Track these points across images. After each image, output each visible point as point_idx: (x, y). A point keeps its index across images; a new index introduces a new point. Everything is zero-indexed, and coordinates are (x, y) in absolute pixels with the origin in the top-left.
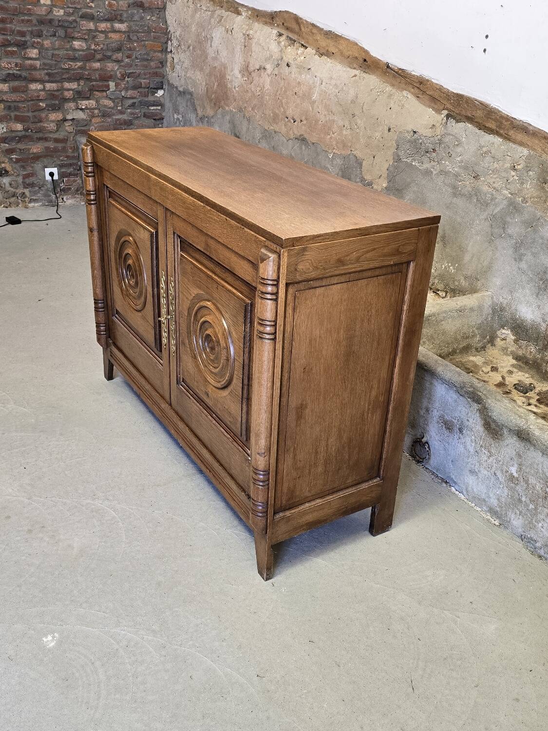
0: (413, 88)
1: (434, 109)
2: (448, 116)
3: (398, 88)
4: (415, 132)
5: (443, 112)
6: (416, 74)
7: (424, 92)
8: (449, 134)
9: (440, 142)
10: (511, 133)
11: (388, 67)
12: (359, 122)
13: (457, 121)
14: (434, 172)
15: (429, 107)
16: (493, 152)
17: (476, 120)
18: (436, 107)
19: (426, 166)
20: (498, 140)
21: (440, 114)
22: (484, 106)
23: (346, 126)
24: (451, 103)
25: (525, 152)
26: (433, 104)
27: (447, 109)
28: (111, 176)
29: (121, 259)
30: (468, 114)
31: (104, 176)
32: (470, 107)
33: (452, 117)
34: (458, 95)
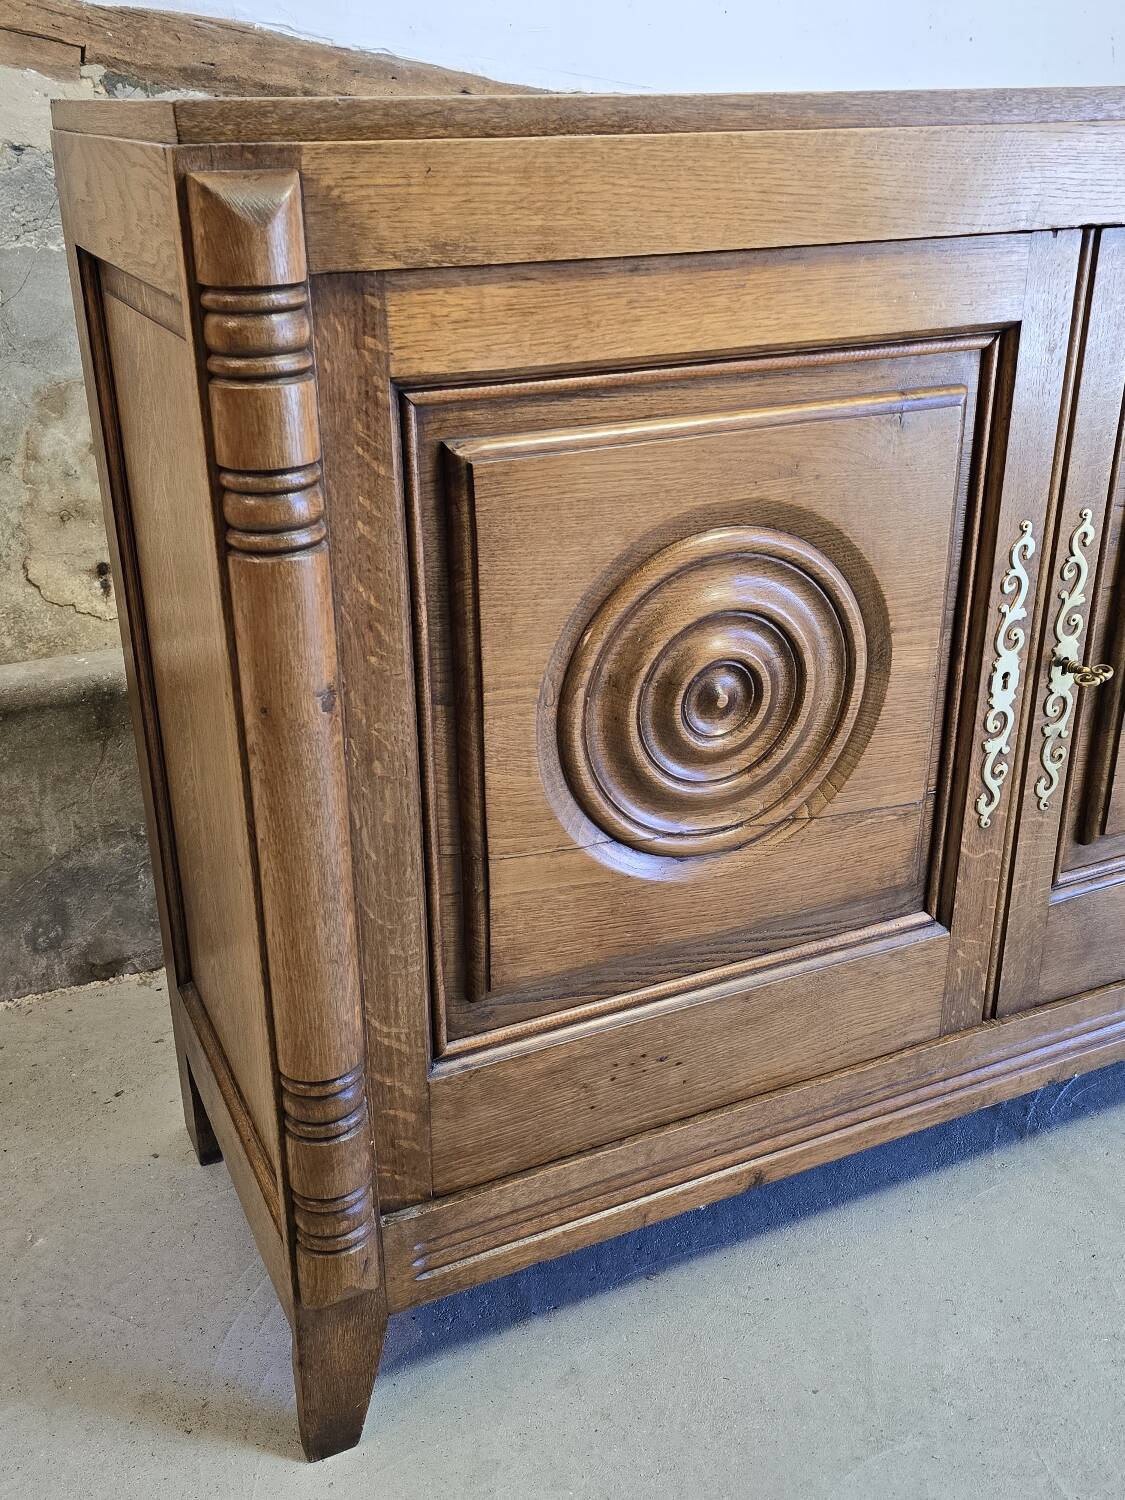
1: (42, 68)
2: (109, 83)
4: (17, 149)
5: (86, 70)
15: (17, 65)
17: (225, 74)
18: (47, 59)
21: (73, 78)
22: (239, 33)
24: (108, 41)
26: (32, 54)
27: (99, 60)
28: (529, 292)
29: (619, 686)
30: (191, 61)
31: (421, 323)
32: (187, 40)
33: (123, 80)
34: (123, 13)
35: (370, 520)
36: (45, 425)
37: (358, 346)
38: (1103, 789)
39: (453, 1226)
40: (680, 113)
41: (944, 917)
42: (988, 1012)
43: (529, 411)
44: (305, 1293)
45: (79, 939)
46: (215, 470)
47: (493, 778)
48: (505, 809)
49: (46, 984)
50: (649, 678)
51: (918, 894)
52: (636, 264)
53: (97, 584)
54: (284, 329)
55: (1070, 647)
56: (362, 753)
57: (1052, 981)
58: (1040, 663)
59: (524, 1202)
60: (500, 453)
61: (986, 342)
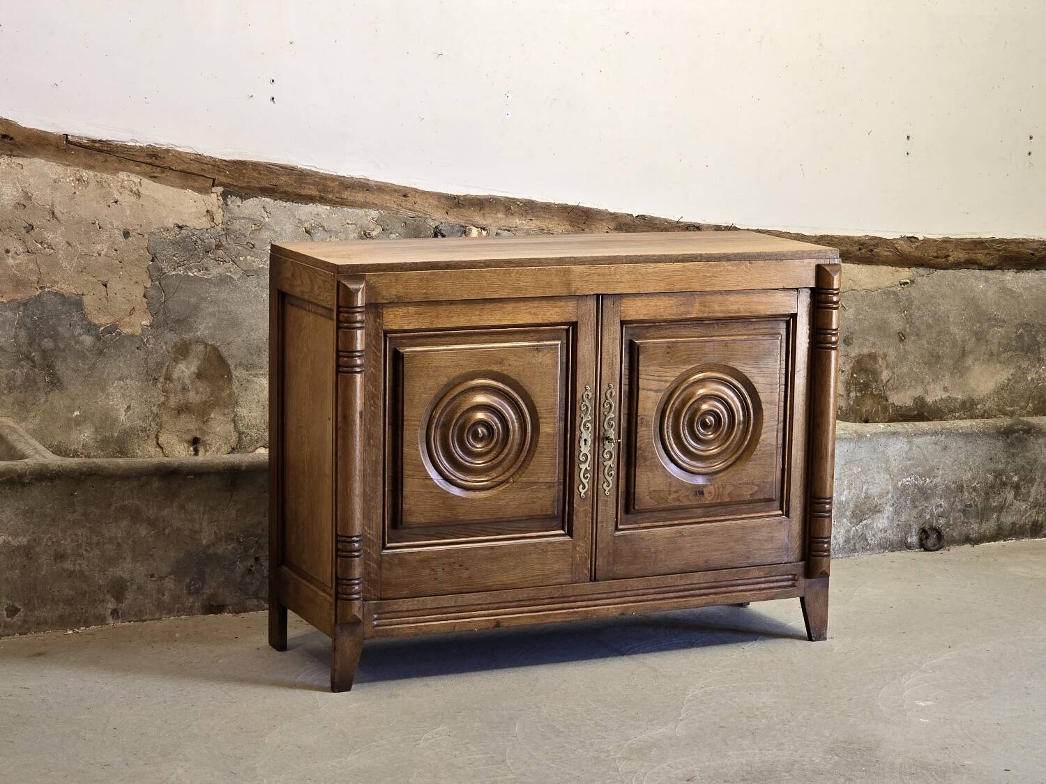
0: (137, 165)
1: (193, 189)
2: (224, 195)
3: (106, 170)
4: (180, 227)
5: (214, 189)
6: (138, 144)
7: (164, 169)
8: (240, 218)
9: (227, 232)
10: (346, 194)
11: (68, 142)
12: (49, 236)
13: (243, 198)
14: (235, 277)
15: (183, 187)
16: (325, 224)
17: (281, 190)
18: (196, 185)
19: (216, 271)
20: (323, 209)
21: (208, 193)
22: (289, 171)
23: (13, 250)
24: (226, 176)
25: (374, 213)
26: (190, 183)
27: (221, 184)
28: (421, 309)
29: (445, 427)
30: (264, 184)
31: (392, 316)
32: (265, 175)
33: (232, 194)
34: (235, 162)
35: (375, 368)
36: (177, 363)
37: (375, 321)
38: (632, 490)
39: (387, 610)
40: (464, 264)
41: (570, 533)
42: (593, 578)
43: (421, 341)
44: (339, 618)
45: (208, 591)
46: (338, 351)
47: (406, 450)
48: (409, 461)
49: (191, 612)
50: (455, 425)
51: (560, 523)
52: (451, 302)
53: (192, 449)
54: (359, 317)
55: (612, 433)
56: (368, 436)
57: (620, 569)
58: (600, 439)
59: (411, 608)
60: (411, 351)
61: (566, 327)
